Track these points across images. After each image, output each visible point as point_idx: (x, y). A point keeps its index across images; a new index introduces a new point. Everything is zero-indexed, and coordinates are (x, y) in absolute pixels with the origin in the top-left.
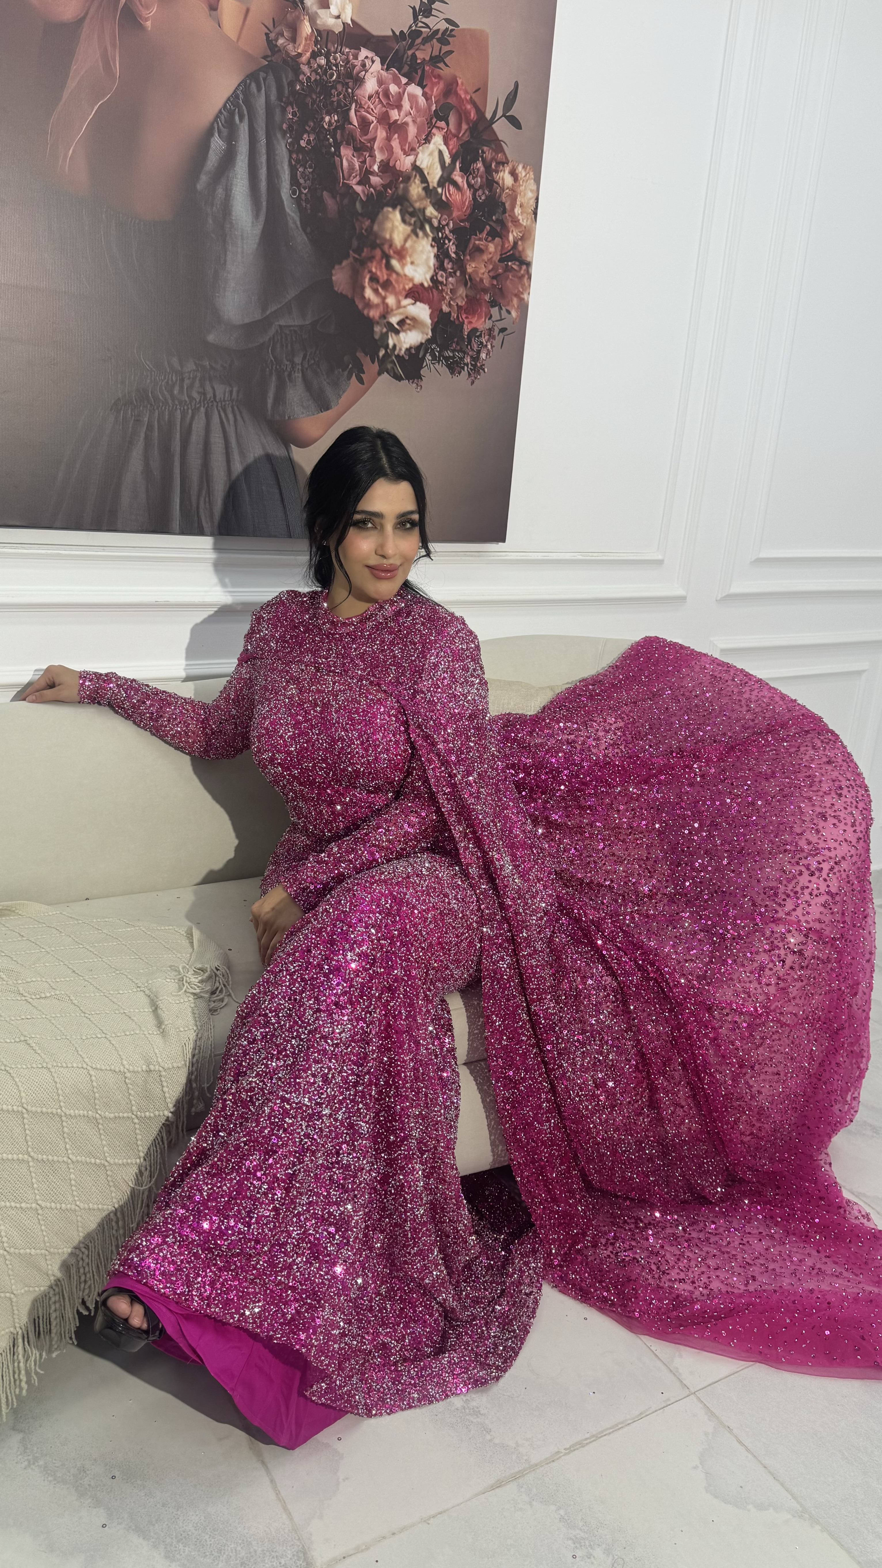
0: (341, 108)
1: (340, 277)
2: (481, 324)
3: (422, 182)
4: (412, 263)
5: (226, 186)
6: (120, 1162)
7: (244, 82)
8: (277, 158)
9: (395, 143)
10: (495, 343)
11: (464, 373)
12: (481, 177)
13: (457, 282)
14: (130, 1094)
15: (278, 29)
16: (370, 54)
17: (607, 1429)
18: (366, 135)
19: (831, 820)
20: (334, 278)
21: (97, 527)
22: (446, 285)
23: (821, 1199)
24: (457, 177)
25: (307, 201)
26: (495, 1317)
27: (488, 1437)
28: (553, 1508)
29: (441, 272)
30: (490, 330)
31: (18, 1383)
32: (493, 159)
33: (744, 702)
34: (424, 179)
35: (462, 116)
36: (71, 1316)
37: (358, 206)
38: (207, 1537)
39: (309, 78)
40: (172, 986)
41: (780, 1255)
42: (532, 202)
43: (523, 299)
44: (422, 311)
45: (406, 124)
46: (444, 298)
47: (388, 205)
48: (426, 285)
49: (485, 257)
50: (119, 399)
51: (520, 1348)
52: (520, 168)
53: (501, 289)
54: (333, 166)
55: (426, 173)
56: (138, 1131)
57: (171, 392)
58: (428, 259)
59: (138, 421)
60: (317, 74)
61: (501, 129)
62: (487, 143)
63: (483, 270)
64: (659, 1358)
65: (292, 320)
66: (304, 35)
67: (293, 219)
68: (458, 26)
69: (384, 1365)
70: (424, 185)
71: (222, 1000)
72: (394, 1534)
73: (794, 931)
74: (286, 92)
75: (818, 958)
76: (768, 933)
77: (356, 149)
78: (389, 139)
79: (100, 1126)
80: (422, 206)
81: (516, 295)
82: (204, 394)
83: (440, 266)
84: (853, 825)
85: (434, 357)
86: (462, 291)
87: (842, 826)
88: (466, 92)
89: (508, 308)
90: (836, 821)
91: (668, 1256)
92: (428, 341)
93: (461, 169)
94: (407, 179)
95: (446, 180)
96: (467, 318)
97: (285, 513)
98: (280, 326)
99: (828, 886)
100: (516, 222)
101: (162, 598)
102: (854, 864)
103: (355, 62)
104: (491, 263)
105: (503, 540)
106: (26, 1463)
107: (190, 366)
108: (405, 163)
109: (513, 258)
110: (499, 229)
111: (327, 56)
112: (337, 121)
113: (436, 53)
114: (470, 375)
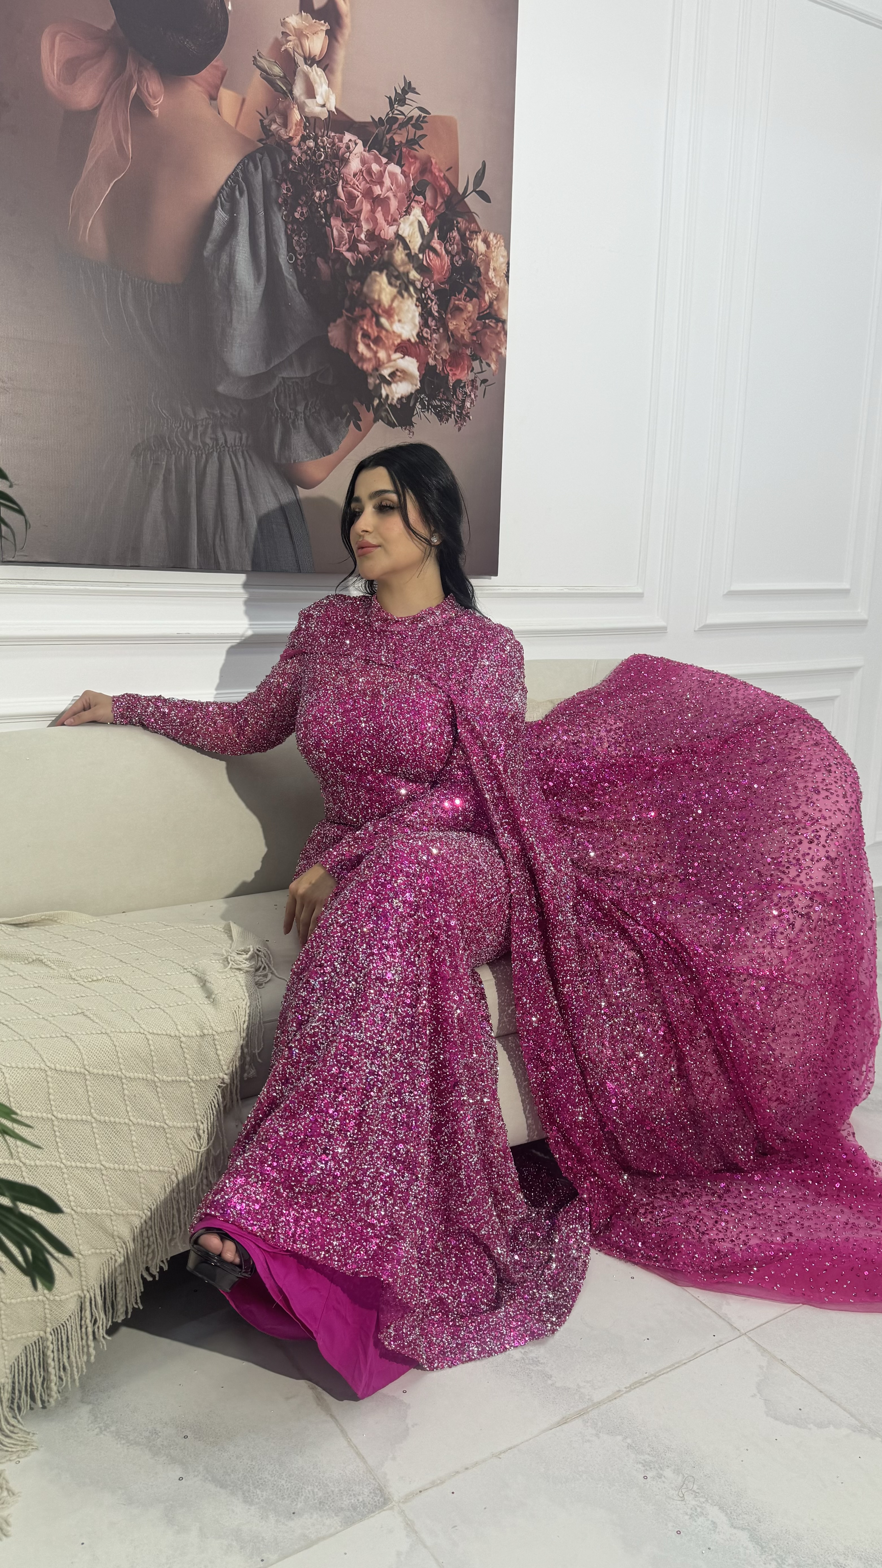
0: (330, 184)
1: (335, 334)
2: (465, 376)
3: (405, 249)
4: (399, 321)
5: (230, 253)
6: (179, 1125)
7: (242, 161)
8: (275, 228)
9: (379, 215)
10: (478, 393)
11: (452, 420)
12: (458, 245)
13: (440, 338)
14: (186, 1058)
15: (271, 116)
16: (354, 138)
17: (664, 1369)
18: (353, 207)
19: (824, 793)
20: (330, 335)
21: (121, 565)
22: (430, 341)
23: (848, 1162)
24: (436, 244)
25: (302, 266)
26: (545, 1280)
27: (550, 1382)
28: (619, 1438)
29: (425, 329)
30: (472, 381)
31: (85, 1350)
32: (466, 229)
33: (731, 701)
34: (406, 247)
35: (437, 191)
36: (136, 1279)
37: (348, 270)
38: (283, 1482)
39: (300, 159)
40: (218, 966)
41: (814, 1213)
42: (504, 266)
43: (501, 353)
44: (410, 365)
45: (388, 198)
46: (430, 353)
47: (375, 269)
48: (413, 340)
49: (465, 315)
50: (139, 444)
51: (572, 1306)
52: (491, 236)
53: (480, 344)
54: (325, 235)
55: (408, 241)
56: (194, 1095)
57: (187, 440)
58: (414, 317)
59: (157, 465)
60: (307, 155)
61: (473, 202)
62: (461, 215)
63: (463, 327)
64: (707, 1307)
65: (294, 373)
66: (294, 122)
67: (290, 281)
68: (429, 114)
69: (443, 1321)
70: (406, 252)
71: (266, 976)
72: (467, 1469)
73: (799, 895)
74: (280, 170)
75: (825, 920)
76: (776, 900)
77: (344, 220)
78: (373, 211)
79: (159, 1089)
80: (406, 270)
81: (494, 350)
82: (217, 440)
83: (425, 324)
84: (845, 796)
85: (423, 406)
86: (445, 346)
87: (834, 798)
88: (440, 171)
89: (488, 361)
90: (828, 794)
91: (706, 1220)
92: (417, 391)
93: (439, 238)
94: (391, 246)
95: (426, 247)
96: (451, 370)
97: (294, 549)
98: (283, 378)
99: (827, 852)
100: (490, 284)
101: (183, 631)
102: (849, 831)
103: (341, 144)
104: (470, 321)
105: (495, 573)
106: (98, 1430)
107: (203, 414)
108: (389, 232)
109: (489, 316)
110: (475, 290)
111: (315, 140)
112: (326, 196)
113: (411, 136)
114: (456, 422)
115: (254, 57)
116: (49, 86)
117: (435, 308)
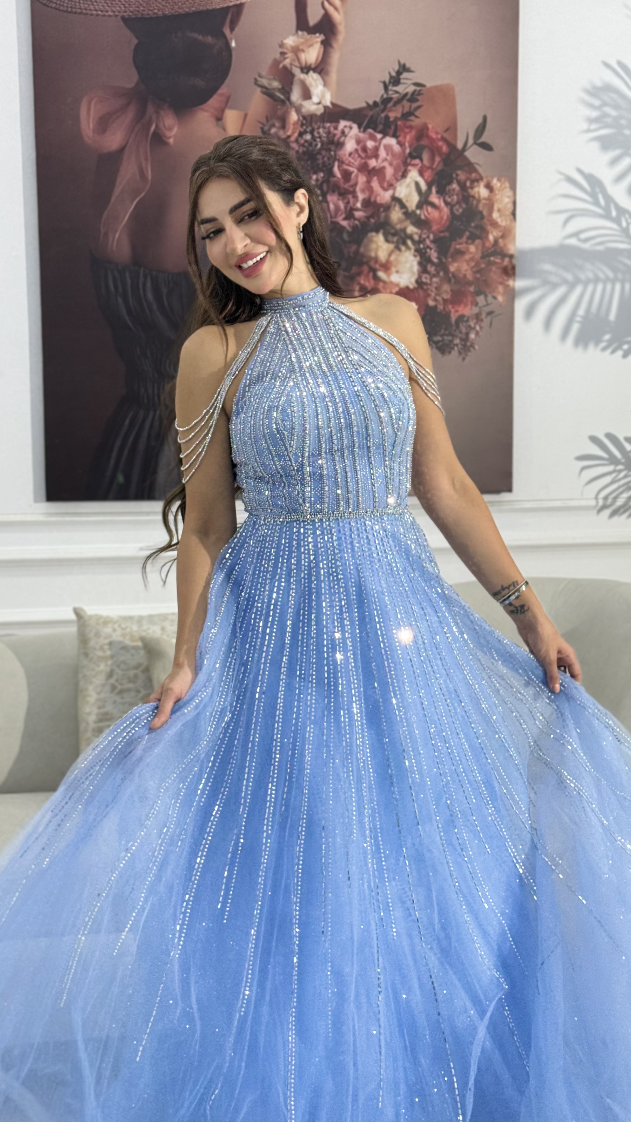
0: (326, 167)
2: (467, 310)
3: (401, 208)
4: (397, 272)
9: (375, 184)
11: (455, 352)
12: (457, 195)
13: (441, 280)
15: (271, 123)
16: (348, 123)
18: (349, 182)
22: (430, 284)
24: (434, 198)
29: (425, 275)
30: (477, 314)
32: (468, 179)
34: (403, 206)
35: (434, 151)
37: (345, 236)
39: (297, 152)
42: (510, 206)
43: (508, 286)
45: (384, 168)
46: (429, 295)
47: (372, 230)
48: (411, 287)
49: (467, 257)
52: (495, 181)
53: (485, 281)
55: (404, 201)
58: (412, 267)
60: (304, 147)
61: (474, 154)
62: (460, 168)
63: (465, 267)
66: (292, 122)
68: (425, 86)
70: (403, 210)
77: (340, 195)
78: (369, 182)
80: (403, 227)
81: (501, 283)
83: (424, 271)
86: (446, 287)
88: (437, 133)
89: (495, 294)
93: (438, 192)
94: (387, 208)
95: (424, 202)
96: (453, 307)
100: (495, 224)
103: (336, 132)
104: (473, 261)
108: (385, 197)
109: (495, 253)
110: (478, 232)
111: (312, 133)
112: (323, 178)
113: (406, 109)
114: (460, 353)
115: (256, 80)
116: (86, 139)
117: (434, 255)
